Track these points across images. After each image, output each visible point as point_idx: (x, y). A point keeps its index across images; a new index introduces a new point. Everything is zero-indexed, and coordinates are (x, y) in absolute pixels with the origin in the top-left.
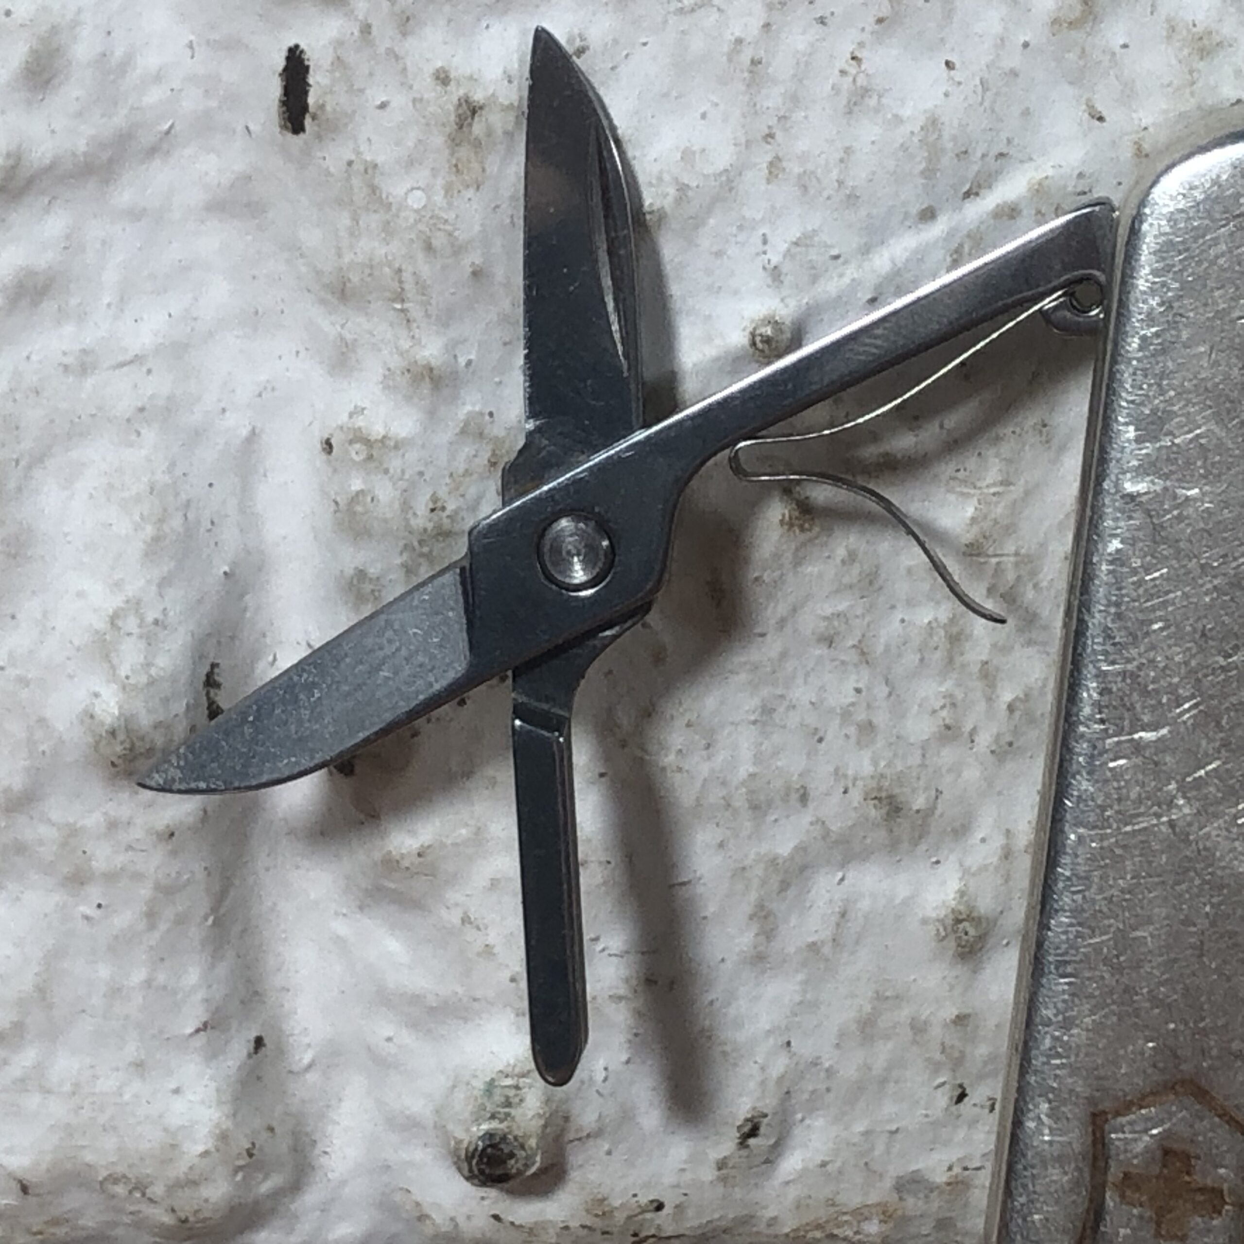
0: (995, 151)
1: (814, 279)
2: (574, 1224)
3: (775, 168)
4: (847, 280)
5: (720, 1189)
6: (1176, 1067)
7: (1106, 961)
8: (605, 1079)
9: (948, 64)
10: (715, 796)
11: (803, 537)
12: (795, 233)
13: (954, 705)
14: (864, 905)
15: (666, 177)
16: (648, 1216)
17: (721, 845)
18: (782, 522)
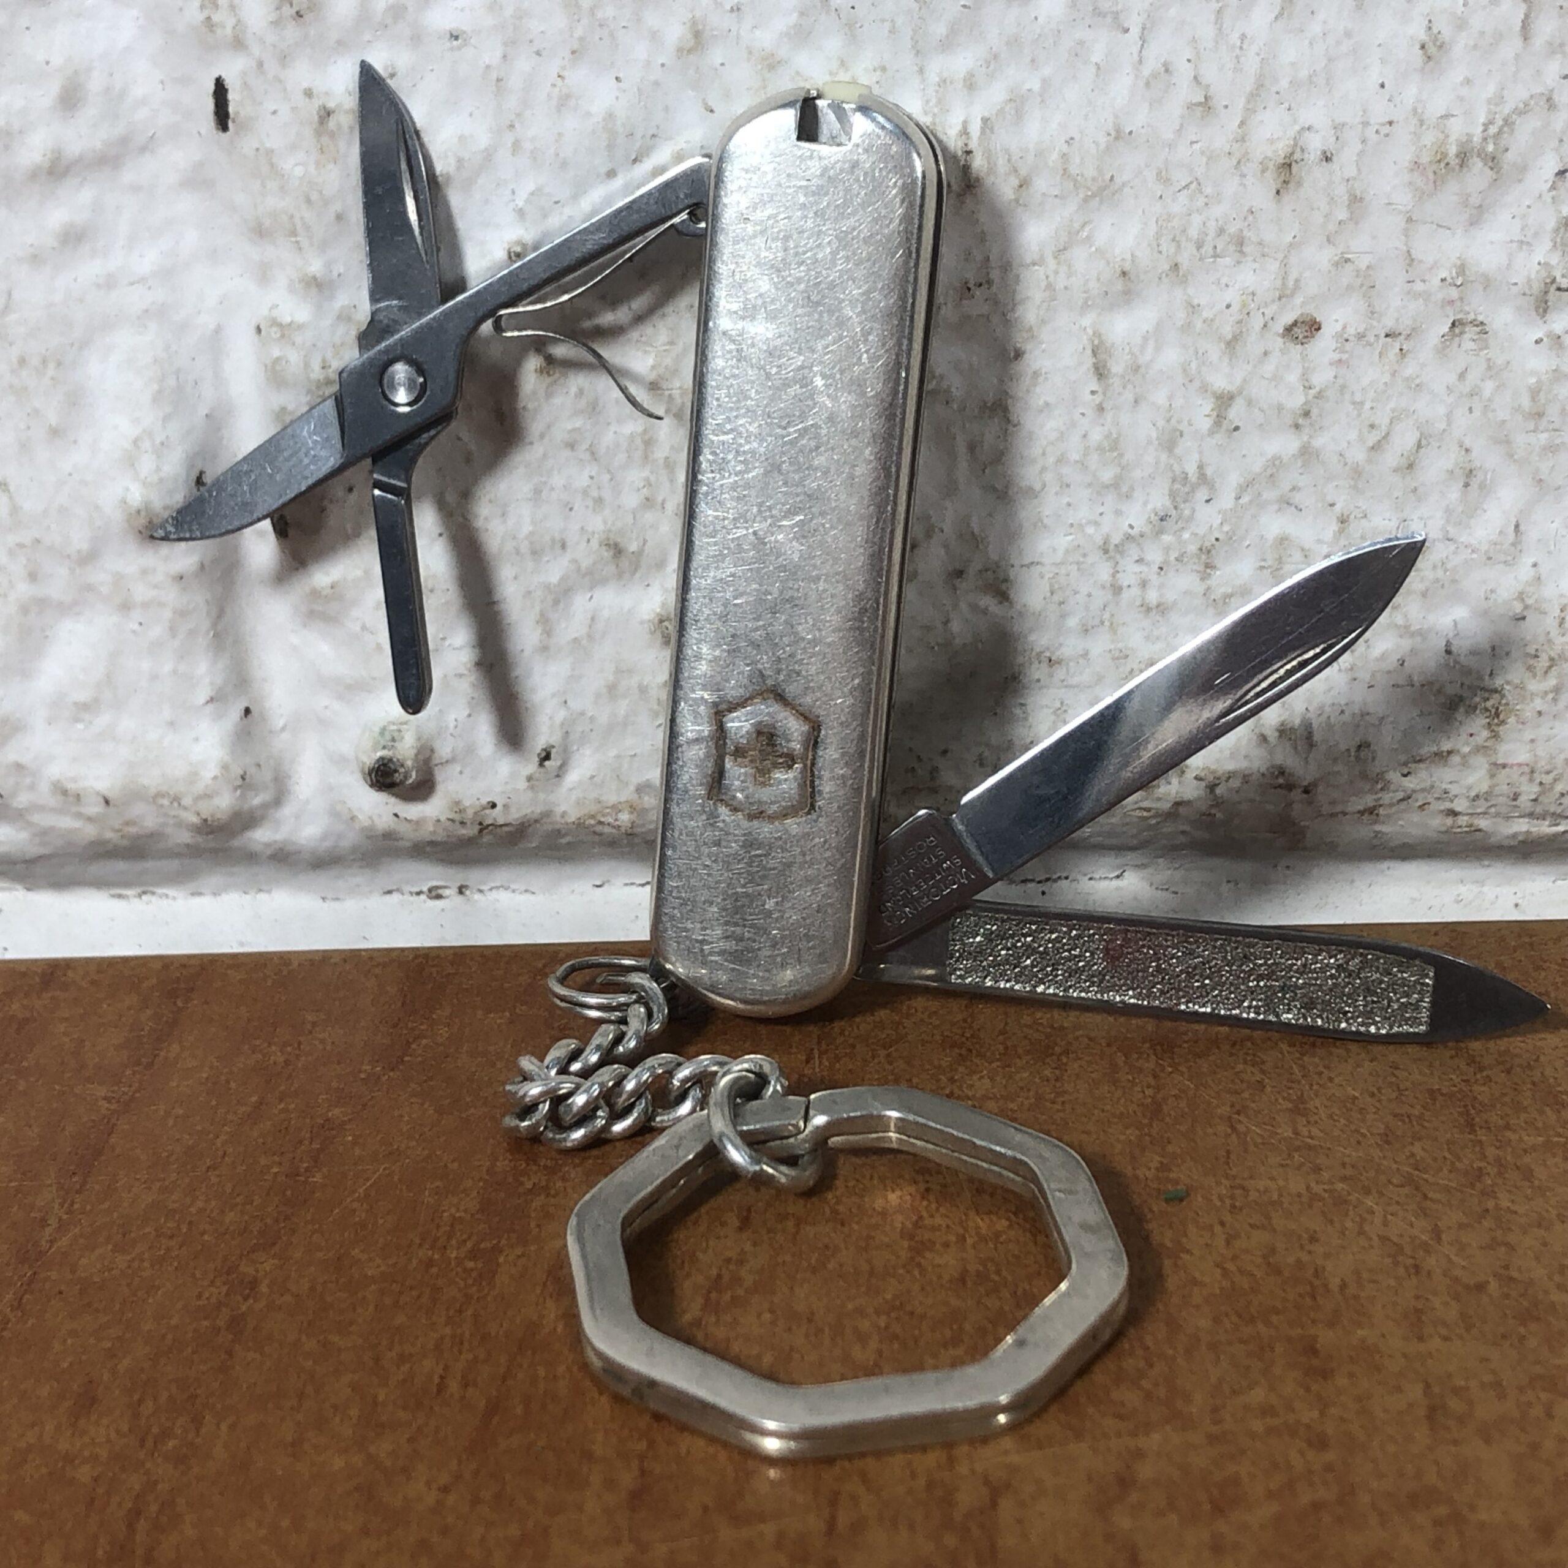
0: (651, 133)
1: (545, 216)
2: (443, 818)
3: (516, 147)
4: (565, 218)
5: (530, 794)
6: (764, 682)
7: (720, 618)
8: (456, 727)
9: (617, 78)
10: (509, 546)
11: (549, 380)
12: (531, 187)
13: (650, 485)
14: (606, 613)
15: (450, 154)
16: (487, 811)
17: (516, 578)
18: (536, 371)
